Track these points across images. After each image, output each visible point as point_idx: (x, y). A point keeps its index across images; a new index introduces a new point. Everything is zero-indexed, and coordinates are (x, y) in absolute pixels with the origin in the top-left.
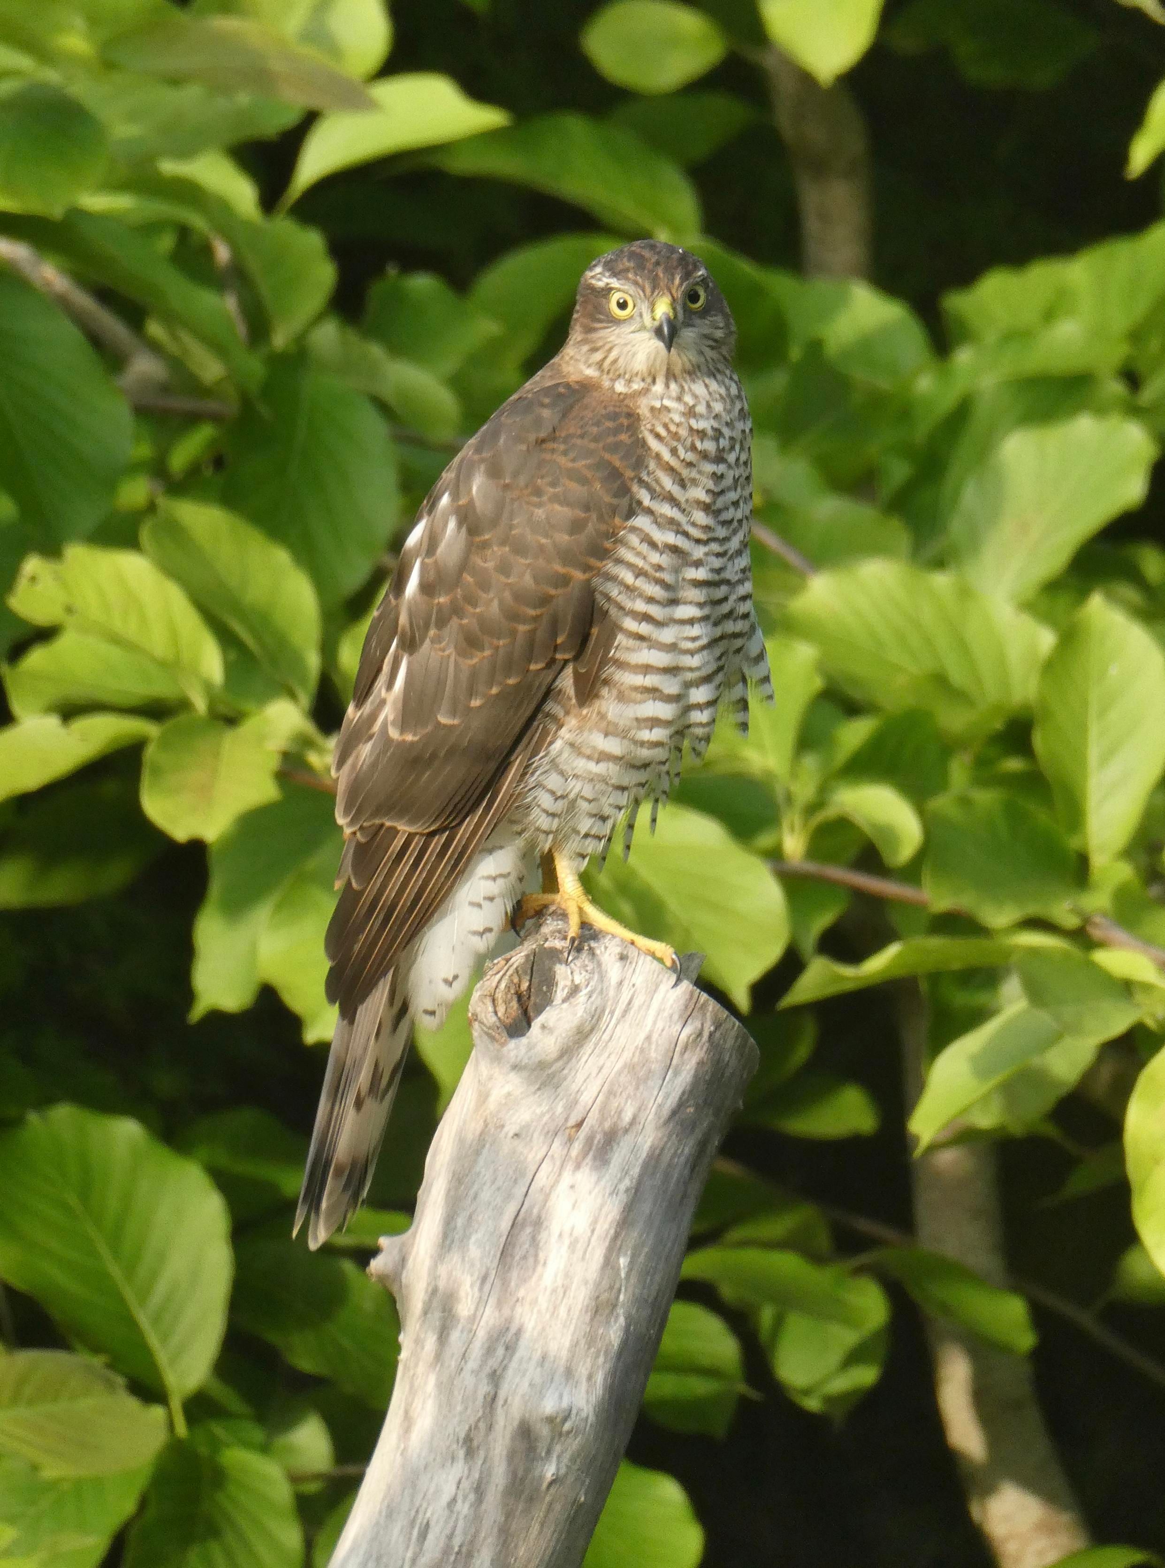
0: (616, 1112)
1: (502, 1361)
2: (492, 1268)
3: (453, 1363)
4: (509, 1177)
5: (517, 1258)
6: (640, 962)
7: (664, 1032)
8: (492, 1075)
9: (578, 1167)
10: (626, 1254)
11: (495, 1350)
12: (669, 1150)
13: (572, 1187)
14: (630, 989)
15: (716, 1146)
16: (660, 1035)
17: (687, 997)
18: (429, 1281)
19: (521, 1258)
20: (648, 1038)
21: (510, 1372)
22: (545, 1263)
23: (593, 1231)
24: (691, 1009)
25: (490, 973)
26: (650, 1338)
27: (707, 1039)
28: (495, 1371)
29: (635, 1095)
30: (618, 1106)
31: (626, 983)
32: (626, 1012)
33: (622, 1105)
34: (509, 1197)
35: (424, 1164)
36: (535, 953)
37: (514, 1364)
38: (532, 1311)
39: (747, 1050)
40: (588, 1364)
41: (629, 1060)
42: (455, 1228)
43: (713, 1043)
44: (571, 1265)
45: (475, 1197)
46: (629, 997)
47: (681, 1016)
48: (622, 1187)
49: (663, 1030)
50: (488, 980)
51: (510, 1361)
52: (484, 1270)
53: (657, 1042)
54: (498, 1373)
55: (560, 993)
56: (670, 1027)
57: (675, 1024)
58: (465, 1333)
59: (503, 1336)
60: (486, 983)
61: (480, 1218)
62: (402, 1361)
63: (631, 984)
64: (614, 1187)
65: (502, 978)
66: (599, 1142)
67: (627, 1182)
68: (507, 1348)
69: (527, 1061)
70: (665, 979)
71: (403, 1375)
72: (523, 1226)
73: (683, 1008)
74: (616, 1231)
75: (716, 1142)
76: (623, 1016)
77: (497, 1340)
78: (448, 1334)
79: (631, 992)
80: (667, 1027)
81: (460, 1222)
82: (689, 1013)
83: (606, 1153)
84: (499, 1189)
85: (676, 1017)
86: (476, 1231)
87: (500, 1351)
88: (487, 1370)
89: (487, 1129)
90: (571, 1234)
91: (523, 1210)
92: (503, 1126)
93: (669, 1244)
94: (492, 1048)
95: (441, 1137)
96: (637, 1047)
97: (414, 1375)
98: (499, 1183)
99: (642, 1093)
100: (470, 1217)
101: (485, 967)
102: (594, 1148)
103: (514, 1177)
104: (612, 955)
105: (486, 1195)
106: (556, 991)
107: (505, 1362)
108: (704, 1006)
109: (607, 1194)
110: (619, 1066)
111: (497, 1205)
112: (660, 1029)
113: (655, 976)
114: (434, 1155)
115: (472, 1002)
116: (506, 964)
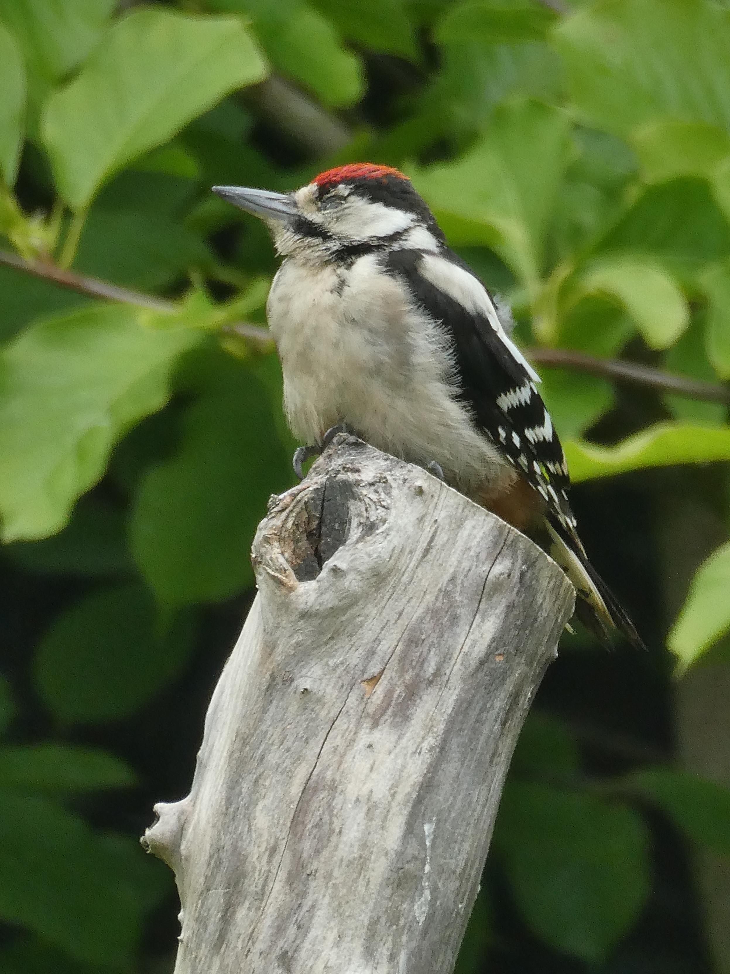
0: (417, 662)
1: (294, 942)
2: (281, 838)
3: (240, 945)
4: (300, 736)
5: (309, 826)
6: (443, 495)
7: (471, 573)
8: (279, 623)
9: (375, 724)
10: (430, 821)
11: (285, 930)
12: (478, 703)
13: (370, 746)
14: (432, 526)
15: (529, 698)
16: (466, 576)
17: (496, 533)
18: (212, 853)
19: (313, 826)
20: (453, 580)
21: (303, 954)
22: (340, 832)
23: (393, 795)
24: (500, 547)
25: (276, 509)
26: (458, 913)
27: (518, 580)
28: (287, 952)
29: (439, 643)
30: (420, 656)
31: (427, 519)
32: (427, 551)
33: (425, 654)
34: (299, 759)
35: (204, 721)
36: (325, 487)
37: (307, 945)
38: (327, 887)
39: (562, 591)
40: (389, 944)
41: (431, 605)
42: (240, 793)
43: (524, 584)
44: (369, 833)
45: (262, 758)
46: (430, 535)
47: (489, 554)
48: (425, 746)
49: (469, 570)
50: (273, 517)
51: (303, 942)
52: (272, 841)
53: (462, 583)
54: (290, 954)
55: (355, 533)
56: (477, 566)
57: (483, 563)
58: (253, 910)
59: (295, 914)
60: (271, 521)
61: (267, 783)
62: (182, 941)
63: (433, 520)
64: (415, 746)
65: (288, 516)
66: (399, 696)
67: (431, 741)
68: (299, 927)
69: (318, 607)
70: (471, 514)
71: (184, 959)
72: (315, 790)
73: (492, 545)
74: (418, 796)
75: (529, 693)
76: (424, 556)
77: (288, 917)
78: (234, 913)
79: (434, 529)
80: (474, 567)
81: (245, 787)
82: (498, 552)
83: (408, 708)
84: (288, 750)
85: (483, 556)
86: (264, 797)
87: (292, 930)
88: (278, 951)
89: (275, 683)
90: (369, 799)
91: (315, 773)
92: (292, 680)
93: (479, 808)
94: (279, 594)
95: (222, 693)
96: (440, 590)
97: (196, 958)
98: (287, 744)
99: (447, 641)
100: (256, 781)
101: (270, 503)
102: (393, 703)
103: (305, 736)
104: (412, 489)
105: (273, 758)
106: (349, 529)
107: (298, 942)
108: (514, 544)
109: (409, 755)
110: (420, 611)
111: (286, 767)
112: (467, 569)
113: (460, 510)
114: (215, 712)
115: (255, 542)
116: (293, 500)
